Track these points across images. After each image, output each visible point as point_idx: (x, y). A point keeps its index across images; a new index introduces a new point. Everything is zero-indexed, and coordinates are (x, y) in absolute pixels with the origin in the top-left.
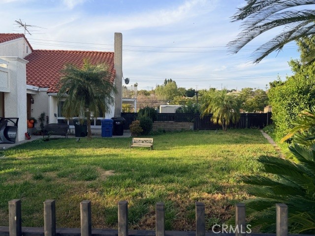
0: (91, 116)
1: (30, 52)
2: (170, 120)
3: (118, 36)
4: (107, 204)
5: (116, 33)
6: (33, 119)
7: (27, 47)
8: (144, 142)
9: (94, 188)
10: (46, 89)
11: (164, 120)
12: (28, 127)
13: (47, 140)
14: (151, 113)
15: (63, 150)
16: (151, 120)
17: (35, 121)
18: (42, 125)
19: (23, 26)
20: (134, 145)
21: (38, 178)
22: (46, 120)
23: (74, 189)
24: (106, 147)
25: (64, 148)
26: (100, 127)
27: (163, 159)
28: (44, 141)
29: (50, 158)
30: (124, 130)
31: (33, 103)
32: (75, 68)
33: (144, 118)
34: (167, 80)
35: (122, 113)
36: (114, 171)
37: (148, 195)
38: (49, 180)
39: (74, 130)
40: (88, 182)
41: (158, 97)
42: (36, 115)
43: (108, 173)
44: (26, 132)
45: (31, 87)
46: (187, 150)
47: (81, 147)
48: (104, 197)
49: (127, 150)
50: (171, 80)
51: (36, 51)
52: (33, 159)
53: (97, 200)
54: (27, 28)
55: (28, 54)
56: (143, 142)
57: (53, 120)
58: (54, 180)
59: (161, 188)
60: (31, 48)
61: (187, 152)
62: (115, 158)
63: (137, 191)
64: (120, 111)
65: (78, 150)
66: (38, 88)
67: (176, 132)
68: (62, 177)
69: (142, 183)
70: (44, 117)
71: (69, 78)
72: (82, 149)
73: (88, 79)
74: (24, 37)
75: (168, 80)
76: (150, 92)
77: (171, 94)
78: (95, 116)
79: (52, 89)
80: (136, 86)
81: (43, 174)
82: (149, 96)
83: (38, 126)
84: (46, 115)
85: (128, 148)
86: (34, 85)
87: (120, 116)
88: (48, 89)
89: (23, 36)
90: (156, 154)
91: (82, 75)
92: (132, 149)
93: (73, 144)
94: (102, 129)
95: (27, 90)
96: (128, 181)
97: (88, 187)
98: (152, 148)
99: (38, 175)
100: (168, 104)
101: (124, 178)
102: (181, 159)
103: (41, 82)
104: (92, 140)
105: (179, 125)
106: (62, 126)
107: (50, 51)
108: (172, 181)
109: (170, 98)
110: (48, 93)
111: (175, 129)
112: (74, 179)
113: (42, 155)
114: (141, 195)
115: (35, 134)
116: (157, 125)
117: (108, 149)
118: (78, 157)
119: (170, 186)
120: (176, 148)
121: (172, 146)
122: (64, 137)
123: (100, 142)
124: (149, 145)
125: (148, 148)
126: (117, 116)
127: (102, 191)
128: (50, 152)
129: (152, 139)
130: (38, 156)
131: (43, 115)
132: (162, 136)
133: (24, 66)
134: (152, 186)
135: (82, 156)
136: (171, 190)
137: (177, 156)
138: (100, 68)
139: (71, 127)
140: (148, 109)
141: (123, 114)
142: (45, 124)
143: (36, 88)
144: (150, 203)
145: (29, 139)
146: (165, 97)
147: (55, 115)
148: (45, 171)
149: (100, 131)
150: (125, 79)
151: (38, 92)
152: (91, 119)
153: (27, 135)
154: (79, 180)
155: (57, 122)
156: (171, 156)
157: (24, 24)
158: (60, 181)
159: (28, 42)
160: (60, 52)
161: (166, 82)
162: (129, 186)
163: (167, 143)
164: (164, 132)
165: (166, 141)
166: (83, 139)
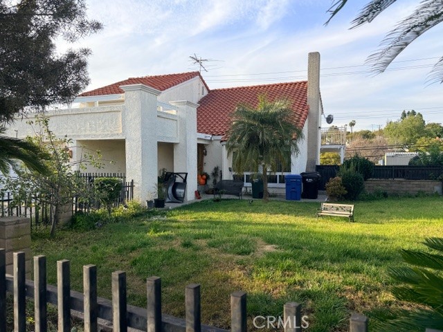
0: (268, 170)
1: (206, 93)
2: (397, 177)
3: (315, 58)
4: (252, 288)
5: (310, 54)
6: (206, 174)
7: (203, 87)
8: (340, 209)
9: (242, 265)
10: (220, 138)
11: (387, 177)
12: (199, 183)
13: (218, 200)
14: (361, 166)
15: (230, 213)
16: (361, 176)
17: (208, 177)
18: (215, 181)
19: (198, 61)
20: (324, 213)
21: (186, 245)
22: (219, 175)
23: (220, 263)
24: (284, 214)
25: (232, 211)
26: (284, 185)
27: (362, 237)
28: (214, 201)
29: (212, 222)
30: (319, 191)
31: (206, 155)
32: (247, 109)
33: (350, 172)
34: (406, 112)
35: (317, 166)
36: (277, 246)
37: (312, 286)
38: (197, 249)
39: (251, 189)
40: (240, 256)
41: (389, 140)
42: (209, 169)
43: (268, 248)
44: (196, 189)
45: (203, 136)
46: (412, 225)
47: (253, 212)
48: (253, 279)
49: (313, 219)
50: (414, 113)
51: (213, 91)
52: (194, 222)
53: (242, 282)
54: (203, 63)
55: (203, 96)
56: (337, 209)
57: (227, 176)
58: (202, 250)
59: (336, 279)
60: (207, 88)
61: (409, 229)
62: (290, 229)
63: (298, 277)
64: (315, 163)
65: (248, 215)
66: (211, 136)
67: (408, 196)
68: (213, 246)
69: (309, 268)
70: (217, 172)
71: (240, 123)
72: (253, 215)
73: (262, 122)
74: (200, 75)
75: (409, 113)
76: (377, 132)
77: (412, 135)
78: (273, 170)
79: (226, 137)
80: (352, 124)
81: (194, 242)
82: (373, 140)
83: (210, 182)
84: (220, 169)
85: (315, 217)
86: (207, 133)
87: (314, 171)
88: (222, 137)
89: (198, 74)
90: (356, 228)
91: (255, 117)
92: (320, 219)
93: (245, 206)
94: (287, 188)
95: (198, 139)
96: (289, 262)
97: (237, 263)
98: (351, 219)
99: (187, 241)
100: (407, 150)
101: (285, 257)
102: (394, 239)
103: (215, 130)
104: (269, 203)
105: (414, 185)
106: (237, 184)
107: (228, 90)
108: (356, 271)
109: (410, 141)
110: (221, 141)
111: (406, 191)
112: (225, 251)
113: (205, 219)
114: (301, 284)
115: (207, 193)
116: (372, 185)
117: (286, 217)
118: (245, 223)
119: (352, 277)
120: (393, 222)
121: (389, 218)
122: (238, 198)
123: (279, 206)
124: (347, 214)
125: (345, 219)
126: (310, 170)
127: (252, 271)
128: (214, 215)
129: (352, 206)
130: (200, 219)
131: (216, 169)
132: (377, 203)
133: (194, 110)
134: (323, 274)
135: (249, 223)
136: (350, 284)
137: (388, 234)
138: (279, 105)
139: (246, 184)
140: (356, 159)
141: (319, 168)
142: (218, 180)
143: (209, 137)
144: (310, 297)
145: (199, 198)
146: (400, 140)
147: (230, 170)
148: (197, 237)
149: (284, 192)
150: (326, 116)
151: (211, 140)
152: (268, 174)
153: (198, 194)
154: (230, 253)
155: (232, 179)
156: (379, 233)
157: (199, 59)
158: (207, 251)
159: (203, 81)
160: (240, 89)
161: (404, 115)
162: (289, 268)
163: (382, 212)
164: (385, 195)
165: (383, 210)
166: (258, 201)
